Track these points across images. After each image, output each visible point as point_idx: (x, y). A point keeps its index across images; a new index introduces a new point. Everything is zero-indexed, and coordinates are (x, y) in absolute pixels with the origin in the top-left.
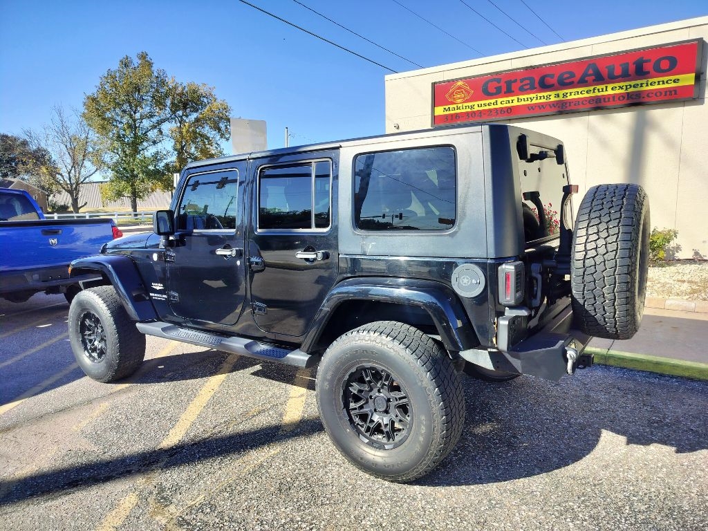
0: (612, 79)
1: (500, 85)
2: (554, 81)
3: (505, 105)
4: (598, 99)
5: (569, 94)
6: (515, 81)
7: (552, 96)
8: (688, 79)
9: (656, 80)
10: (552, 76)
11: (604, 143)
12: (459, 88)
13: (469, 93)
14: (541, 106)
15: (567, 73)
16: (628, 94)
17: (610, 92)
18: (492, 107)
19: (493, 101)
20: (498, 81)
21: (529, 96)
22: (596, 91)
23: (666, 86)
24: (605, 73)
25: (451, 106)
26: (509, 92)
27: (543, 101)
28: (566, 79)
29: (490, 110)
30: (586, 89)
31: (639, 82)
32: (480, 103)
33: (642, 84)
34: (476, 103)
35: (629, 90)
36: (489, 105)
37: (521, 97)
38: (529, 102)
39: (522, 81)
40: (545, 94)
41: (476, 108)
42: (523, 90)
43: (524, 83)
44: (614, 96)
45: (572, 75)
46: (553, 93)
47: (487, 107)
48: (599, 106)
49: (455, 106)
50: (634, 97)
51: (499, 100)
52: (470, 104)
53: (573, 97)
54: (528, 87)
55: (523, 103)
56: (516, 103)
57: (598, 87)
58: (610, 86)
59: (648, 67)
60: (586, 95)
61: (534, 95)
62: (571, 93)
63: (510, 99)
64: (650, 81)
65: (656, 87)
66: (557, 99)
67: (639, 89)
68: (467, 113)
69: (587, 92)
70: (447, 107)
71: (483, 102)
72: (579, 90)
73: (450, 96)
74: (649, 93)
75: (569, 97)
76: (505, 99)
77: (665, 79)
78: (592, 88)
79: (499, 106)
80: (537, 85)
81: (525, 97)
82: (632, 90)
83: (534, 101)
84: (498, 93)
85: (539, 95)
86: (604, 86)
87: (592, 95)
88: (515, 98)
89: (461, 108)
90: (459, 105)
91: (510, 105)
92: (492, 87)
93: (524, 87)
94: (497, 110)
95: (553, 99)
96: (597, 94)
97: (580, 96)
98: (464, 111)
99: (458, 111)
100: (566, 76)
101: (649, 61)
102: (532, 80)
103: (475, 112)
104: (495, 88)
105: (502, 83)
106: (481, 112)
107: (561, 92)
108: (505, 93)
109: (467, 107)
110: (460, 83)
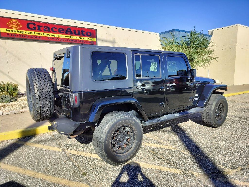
0: (76, 34)
2: (57, 30)
3: (38, 35)
4: (72, 40)
5: (62, 36)
6: (42, 26)
10: (56, 28)
12: (14, 22)
13: (20, 26)
15: (61, 28)
16: (80, 40)
18: (32, 34)
19: (33, 32)
20: (34, 24)
21: (48, 34)
23: (89, 40)
24: (73, 32)
25: (11, 30)
27: (53, 36)
29: (32, 36)
31: (83, 37)
32: (26, 31)
34: (24, 31)
35: (81, 39)
36: (30, 33)
37: (45, 33)
38: (48, 36)
39: (44, 27)
40: (54, 34)
41: (24, 33)
42: (45, 31)
43: (46, 28)
44: (77, 40)
45: (63, 30)
46: (57, 35)
47: (30, 34)
49: (13, 30)
50: (82, 42)
51: (36, 32)
52: (21, 31)
54: (47, 30)
55: (45, 36)
56: (43, 35)
58: (75, 37)
59: (85, 33)
60: (68, 38)
61: (50, 34)
62: (63, 36)
63: (40, 33)
64: (86, 38)
65: (87, 40)
66: (59, 37)
67: (83, 39)
68: (20, 35)
69: (68, 37)
70: (8, 29)
71: (28, 32)
72: (66, 36)
73: (9, 25)
75: (63, 37)
76: (38, 33)
77: (89, 38)
78: (70, 36)
79: (35, 35)
80: (50, 30)
81: (47, 33)
83: (50, 36)
84: (34, 29)
85: (52, 34)
86: (73, 36)
87: (70, 38)
88: (42, 33)
89: (16, 32)
90: (15, 30)
91: (40, 35)
92: (31, 26)
93: (46, 30)
94: (34, 36)
95: (57, 37)
96: (71, 38)
97: (66, 38)
98: (18, 33)
99: (15, 33)
100: (61, 30)
101: (85, 32)
102: (49, 28)
103: (24, 35)
104: (33, 27)
105: (36, 26)
106: (27, 35)
107: (60, 35)
108: (38, 30)
110: (14, 20)
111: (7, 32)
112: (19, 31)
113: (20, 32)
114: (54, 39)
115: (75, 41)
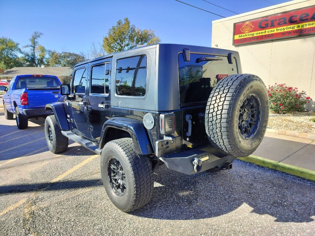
1: (268, 23)
2: (297, 18)
3: (270, 33)
5: (305, 25)
7: (295, 27)
10: (296, 16)
12: (247, 25)
13: (251, 27)
14: (289, 32)
15: (304, 14)
18: (263, 34)
19: (264, 31)
21: (283, 28)
26: (273, 26)
27: (290, 29)
28: (303, 17)
29: (262, 36)
32: (257, 32)
34: (255, 33)
36: (261, 33)
37: (278, 28)
38: (283, 31)
39: (279, 20)
40: (292, 26)
41: (255, 35)
42: (280, 25)
43: (281, 21)
45: (307, 15)
46: (296, 25)
47: (261, 34)
49: (244, 34)
51: (267, 31)
52: (252, 33)
53: (307, 27)
54: (283, 23)
55: (279, 31)
56: (276, 32)
61: (286, 27)
63: (273, 29)
66: (298, 28)
68: (251, 38)
70: (240, 35)
71: (259, 32)
73: (242, 30)
75: (305, 27)
76: (270, 30)
79: (267, 33)
80: (287, 22)
81: (281, 28)
83: (286, 30)
84: (266, 27)
85: (289, 26)
88: (275, 29)
89: (247, 35)
90: (247, 34)
91: (273, 33)
93: (281, 23)
94: (265, 36)
95: (296, 29)
97: (311, 26)
99: (246, 37)
102: (285, 19)
103: (254, 37)
104: (265, 24)
106: (258, 37)
107: (301, 25)
108: (270, 27)
109: (251, 35)
110: (247, 23)
111: (240, 38)
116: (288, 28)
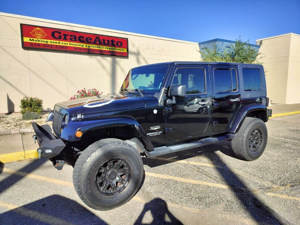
0: (105, 44)
1: (60, 35)
2: (85, 39)
3: (64, 45)
4: (101, 51)
5: (90, 47)
6: (68, 35)
8: (125, 51)
9: (118, 48)
10: (83, 38)
11: (104, 67)
12: (38, 31)
13: (44, 35)
14: (80, 49)
15: (89, 38)
16: (110, 51)
17: (104, 49)
18: (57, 44)
19: (58, 42)
20: (60, 33)
21: (75, 43)
22: (100, 48)
23: (120, 51)
24: (102, 42)
25: (34, 39)
26: (65, 39)
27: (80, 47)
28: (89, 40)
29: (57, 46)
30: (97, 46)
31: (113, 48)
32: (51, 41)
33: (114, 49)
34: (49, 41)
35: (110, 50)
37: (71, 43)
38: (75, 46)
40: (82, 44)
41: (49, 43)
42: (71, 40)
43: (72, 37)
44: (106, 51)
45: (91, 39)
46: (84, 45)
47: (55, 44)
48: (101, 53)
49: (37, 39)
50: (112, 52)
51: (61, 42)
52: (46, 40)
53: (92, 48)
54: (74, 39)
55: (72, 46)
56: (69, 45)
57: (101, 46)
58: (104, 47)
59: (115, 43)
60: (96, 48)
61: (77, 44)
63: (66, 42)
64: (116, 48)
65: (117, 51)
66: (86, 47)
67: (113, 50)
68: (45, 45)
70: (32, 39)
71: (53, 41)
72: (94, 46)
73: (33, 33)
74: (116, 52)
75: (91, 48)
76: (64, 42)
77: (120, 49)
78: (98, 46)
79: (61, 44)
80: (77, 39)
81: (73, 43)
82: (111, 50)
83: (77, 46)
84: (59, 38)
85: (79, 44)
86: (102, 47)
87: (98, 49)
88: (69, 43)
90: (39, 40)
91: (66, 45)
92: (56, 35)
94: (60, 46)
95: (84, 47)
96: (100, 49)
97: (94, 48)
98: (42, 43)
99: (39, 42)
100: (89, 39)
101: (115, 41)
102: (75, 37)
103: (48, 45)
104: (58, 36)
105: (62, 35)
106: (52, 45)
107: (88, 45)
108: (63, 39)
109: (44, 41)
110: (38, 28)
111: (31, 41)
112: (43, 41)
113: (45, 42)
114: (81, 49)
115: (104, 52)
116: (79, 45)
